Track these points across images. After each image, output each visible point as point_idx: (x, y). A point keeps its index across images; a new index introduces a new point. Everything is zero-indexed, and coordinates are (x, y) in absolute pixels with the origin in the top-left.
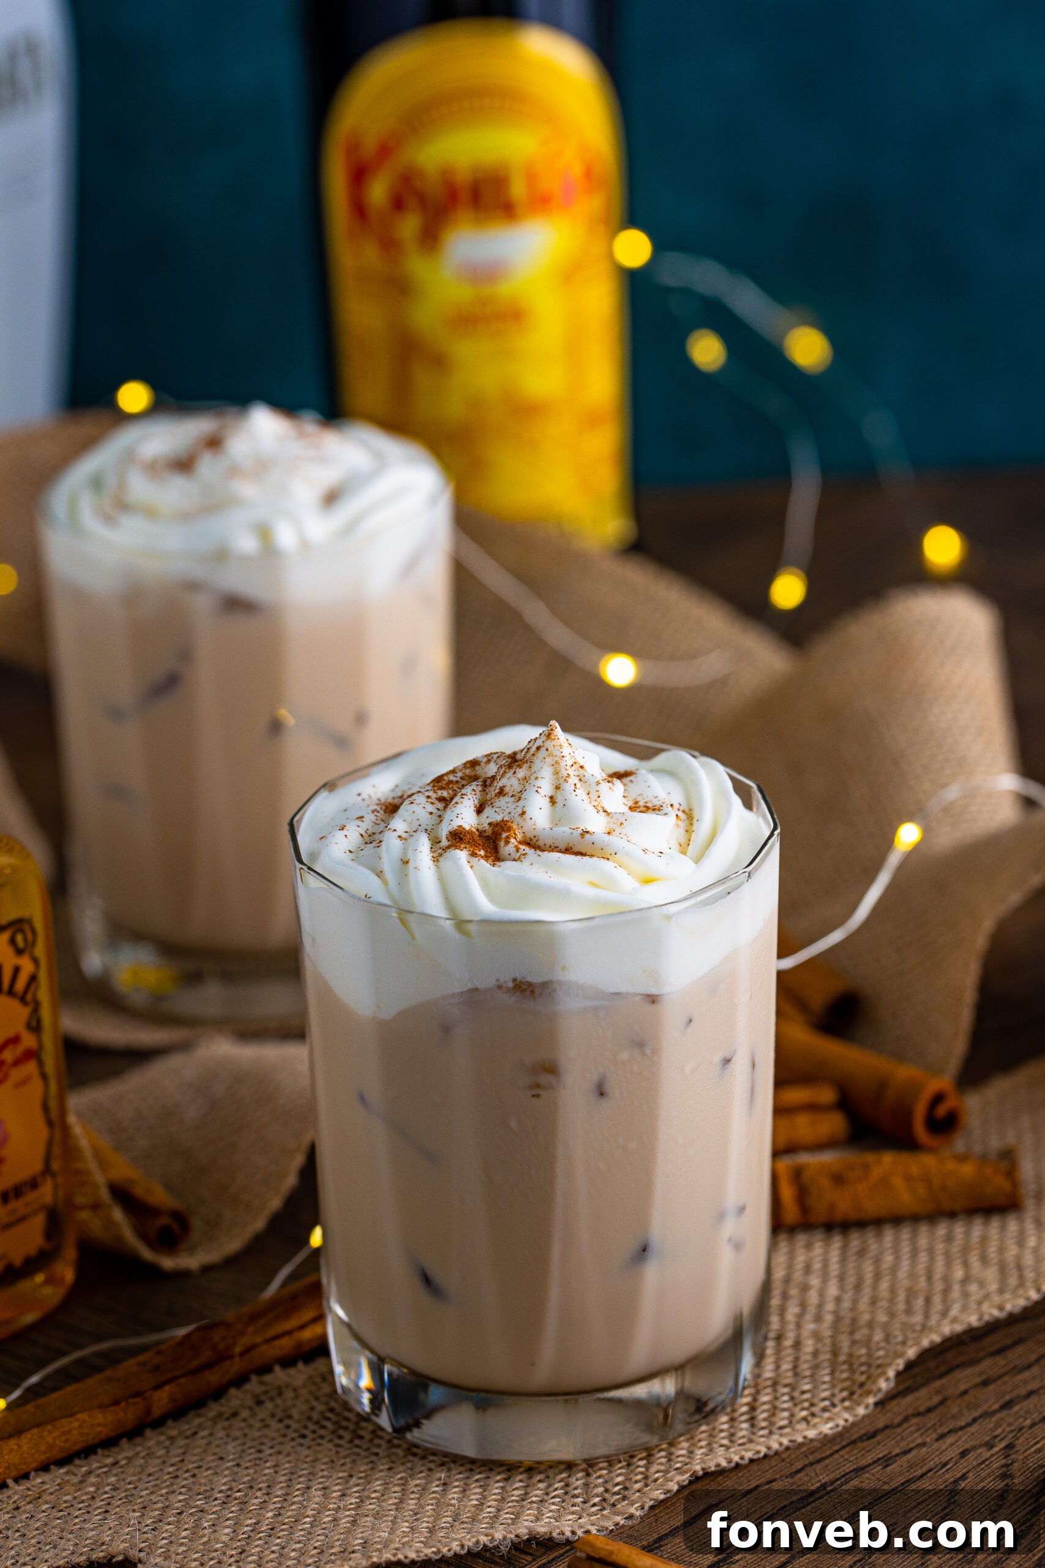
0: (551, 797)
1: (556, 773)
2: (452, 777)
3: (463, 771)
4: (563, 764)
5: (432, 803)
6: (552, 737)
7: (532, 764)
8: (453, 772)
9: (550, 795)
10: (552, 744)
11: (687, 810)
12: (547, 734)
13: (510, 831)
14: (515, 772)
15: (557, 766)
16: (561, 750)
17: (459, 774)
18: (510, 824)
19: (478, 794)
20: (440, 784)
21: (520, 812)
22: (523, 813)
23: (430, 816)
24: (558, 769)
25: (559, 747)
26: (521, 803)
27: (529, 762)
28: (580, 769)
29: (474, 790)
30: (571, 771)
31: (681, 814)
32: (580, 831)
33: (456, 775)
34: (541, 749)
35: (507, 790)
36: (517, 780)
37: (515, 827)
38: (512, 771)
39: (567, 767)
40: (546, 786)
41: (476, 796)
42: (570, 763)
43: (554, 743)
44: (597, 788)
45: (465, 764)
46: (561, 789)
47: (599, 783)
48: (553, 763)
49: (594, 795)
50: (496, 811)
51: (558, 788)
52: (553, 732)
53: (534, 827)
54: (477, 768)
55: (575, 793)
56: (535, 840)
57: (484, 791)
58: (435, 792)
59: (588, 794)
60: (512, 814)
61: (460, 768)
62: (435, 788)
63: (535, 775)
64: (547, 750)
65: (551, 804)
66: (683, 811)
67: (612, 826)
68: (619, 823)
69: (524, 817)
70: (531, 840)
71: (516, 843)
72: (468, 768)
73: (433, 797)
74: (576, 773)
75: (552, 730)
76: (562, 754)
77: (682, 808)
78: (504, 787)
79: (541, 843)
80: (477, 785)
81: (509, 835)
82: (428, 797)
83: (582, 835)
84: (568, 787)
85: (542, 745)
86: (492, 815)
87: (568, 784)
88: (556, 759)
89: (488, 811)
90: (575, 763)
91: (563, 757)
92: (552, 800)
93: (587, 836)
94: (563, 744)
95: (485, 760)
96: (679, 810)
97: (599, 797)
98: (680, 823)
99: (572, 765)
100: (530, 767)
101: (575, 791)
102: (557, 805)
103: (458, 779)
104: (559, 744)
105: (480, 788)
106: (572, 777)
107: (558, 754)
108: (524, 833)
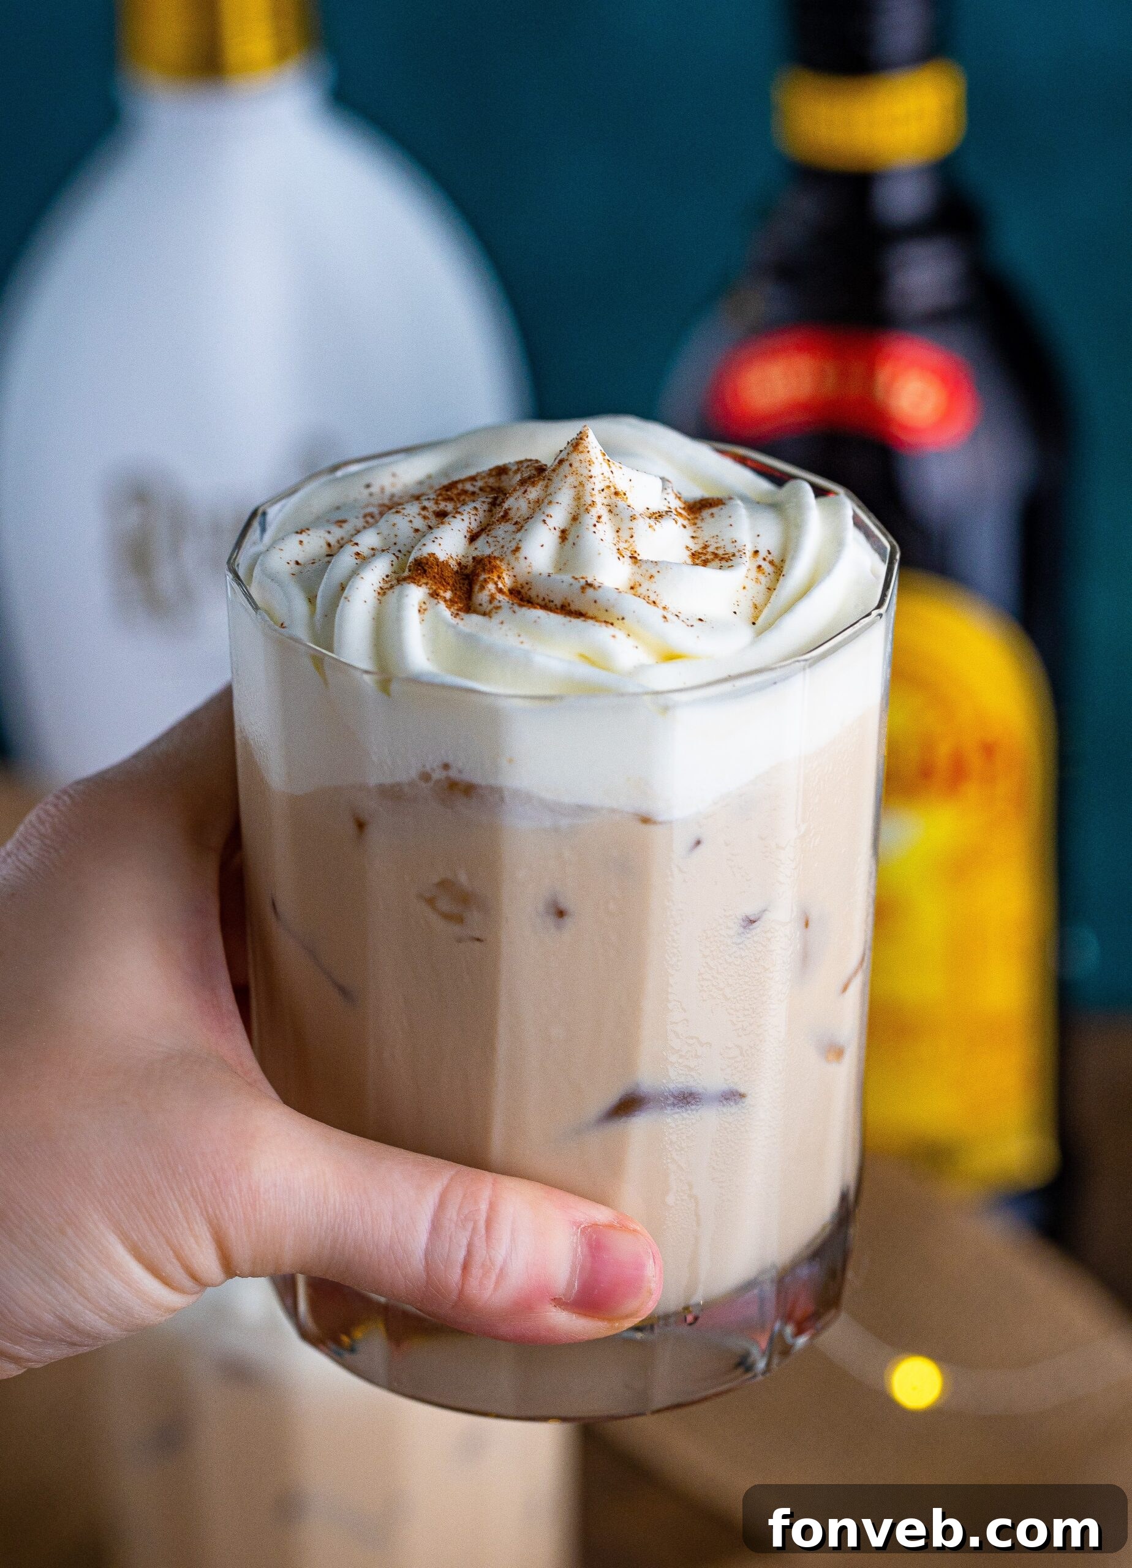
0: (563, 532)
1: (578, 498)
2: (469, 487)
3: (486, 480)
4: (588, 487)
5: (425, 518)
6: (581, 448)
7: (550, 482)
8: (473, 479)
9: (562, 528)
10: (578, 458)
11: (777, 561)
12: (574, 444)
13: (492, 572)
14: (525, 491)
15: (581, 488)
16: (590, 468)
17: (480, 484)
18: (498, 562)
19: (481, 513)
20: (449, 493)
21: (514, 548)
22: (517, 549)
23: (413, 534)
24: (581, 494)
25: (587, 464)
26: (519, 536)
27: (546, 479)
28: (613, 497)
29: (476, 508)
30: (599, 499)
31: (766, 566)
32: (583, 582)
33: (475, 483)
34: (564, 463)
35: (512, 514)
36: (527, 502)
37: (504, 567)
38: (523, 490)
39: (594, 492)
40: (558, 515)
41: (477, 518)
42: (599, 487)
43: (581, 457)
44: (631, 524)
45: (491, 470)
46: (578, 522)
47: (634, 519)
48: (576, 484)
49: (624, 534)
50: (487, 542)
51: (575, 519)
52: (583, 441)
53: (529, 570)
54: (504, 477)
55: (594, 529)
56: (527, 587)
57: (490, 511)
58: (437, 503)
59: (618, 531)
60: (505, 549)
61: (483, 474)
62: (440, 498)
63: (549, 498)
64: (571, 465)
65: (560, 540)
66: (771, 563)
67: (638, 578)
68: (648, 575)
69: (517, 554)
70: (522, 587)
71: (494, 590)
72: (492, 476)
73: (431, 510)
74: (606, 502)
75: (581, 439)
76: (590, 474)
77: (770, 558)
78: (509, 509)
79: (533, 594)
80: (484, 502)
81: (489, 578)
82: (424, 508)
83: (583, 588)
84: (589, 519)
85: (566, 458)
86: (483, 548)
87: (589, 516)
88: (582, 479)
89: (481, 542)
90: (609, 487)
91: (591, 477)
92: (564, 535)
93: (590, 591)
94: (594, 459)
95: (515, 468)
96: (764, 559)
97: (632, 537)
98: (763, 579)
99: (603, 490)
100: (547, 486)
101: (595, 525)
102: (567, 542)
103: (476, 490)
104: (588, 459)
105: (486, 507)
106: (599, 505)
107: (585, 473)
108: (515, 576)
